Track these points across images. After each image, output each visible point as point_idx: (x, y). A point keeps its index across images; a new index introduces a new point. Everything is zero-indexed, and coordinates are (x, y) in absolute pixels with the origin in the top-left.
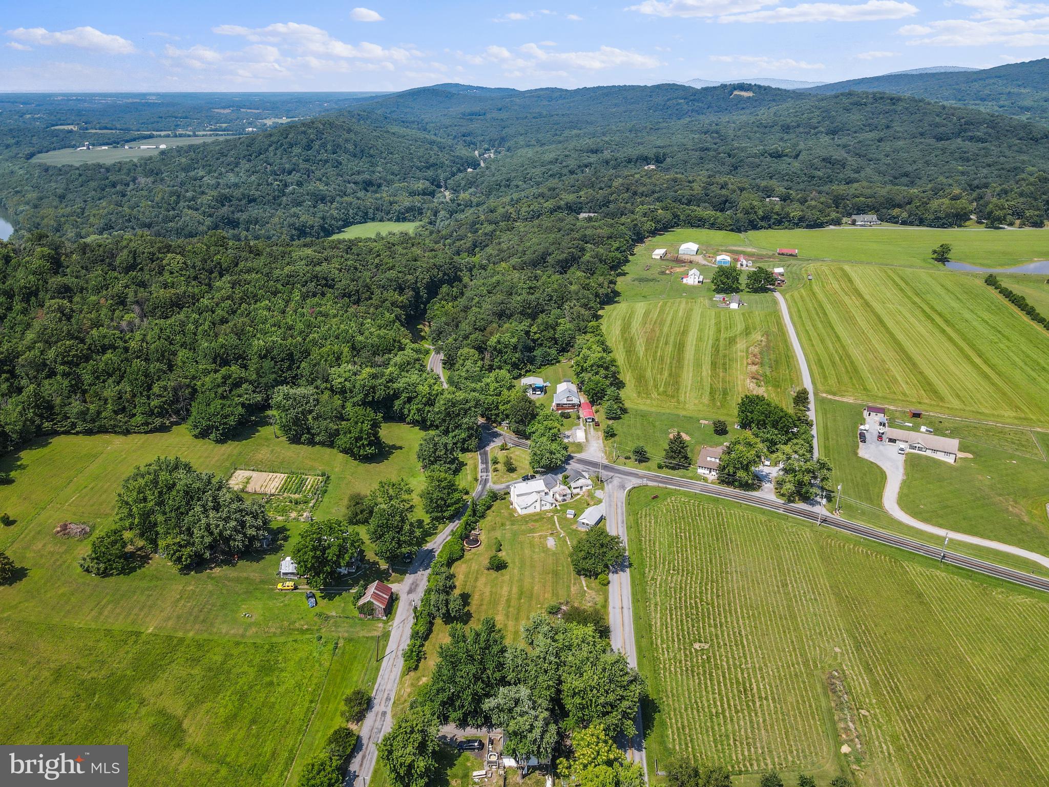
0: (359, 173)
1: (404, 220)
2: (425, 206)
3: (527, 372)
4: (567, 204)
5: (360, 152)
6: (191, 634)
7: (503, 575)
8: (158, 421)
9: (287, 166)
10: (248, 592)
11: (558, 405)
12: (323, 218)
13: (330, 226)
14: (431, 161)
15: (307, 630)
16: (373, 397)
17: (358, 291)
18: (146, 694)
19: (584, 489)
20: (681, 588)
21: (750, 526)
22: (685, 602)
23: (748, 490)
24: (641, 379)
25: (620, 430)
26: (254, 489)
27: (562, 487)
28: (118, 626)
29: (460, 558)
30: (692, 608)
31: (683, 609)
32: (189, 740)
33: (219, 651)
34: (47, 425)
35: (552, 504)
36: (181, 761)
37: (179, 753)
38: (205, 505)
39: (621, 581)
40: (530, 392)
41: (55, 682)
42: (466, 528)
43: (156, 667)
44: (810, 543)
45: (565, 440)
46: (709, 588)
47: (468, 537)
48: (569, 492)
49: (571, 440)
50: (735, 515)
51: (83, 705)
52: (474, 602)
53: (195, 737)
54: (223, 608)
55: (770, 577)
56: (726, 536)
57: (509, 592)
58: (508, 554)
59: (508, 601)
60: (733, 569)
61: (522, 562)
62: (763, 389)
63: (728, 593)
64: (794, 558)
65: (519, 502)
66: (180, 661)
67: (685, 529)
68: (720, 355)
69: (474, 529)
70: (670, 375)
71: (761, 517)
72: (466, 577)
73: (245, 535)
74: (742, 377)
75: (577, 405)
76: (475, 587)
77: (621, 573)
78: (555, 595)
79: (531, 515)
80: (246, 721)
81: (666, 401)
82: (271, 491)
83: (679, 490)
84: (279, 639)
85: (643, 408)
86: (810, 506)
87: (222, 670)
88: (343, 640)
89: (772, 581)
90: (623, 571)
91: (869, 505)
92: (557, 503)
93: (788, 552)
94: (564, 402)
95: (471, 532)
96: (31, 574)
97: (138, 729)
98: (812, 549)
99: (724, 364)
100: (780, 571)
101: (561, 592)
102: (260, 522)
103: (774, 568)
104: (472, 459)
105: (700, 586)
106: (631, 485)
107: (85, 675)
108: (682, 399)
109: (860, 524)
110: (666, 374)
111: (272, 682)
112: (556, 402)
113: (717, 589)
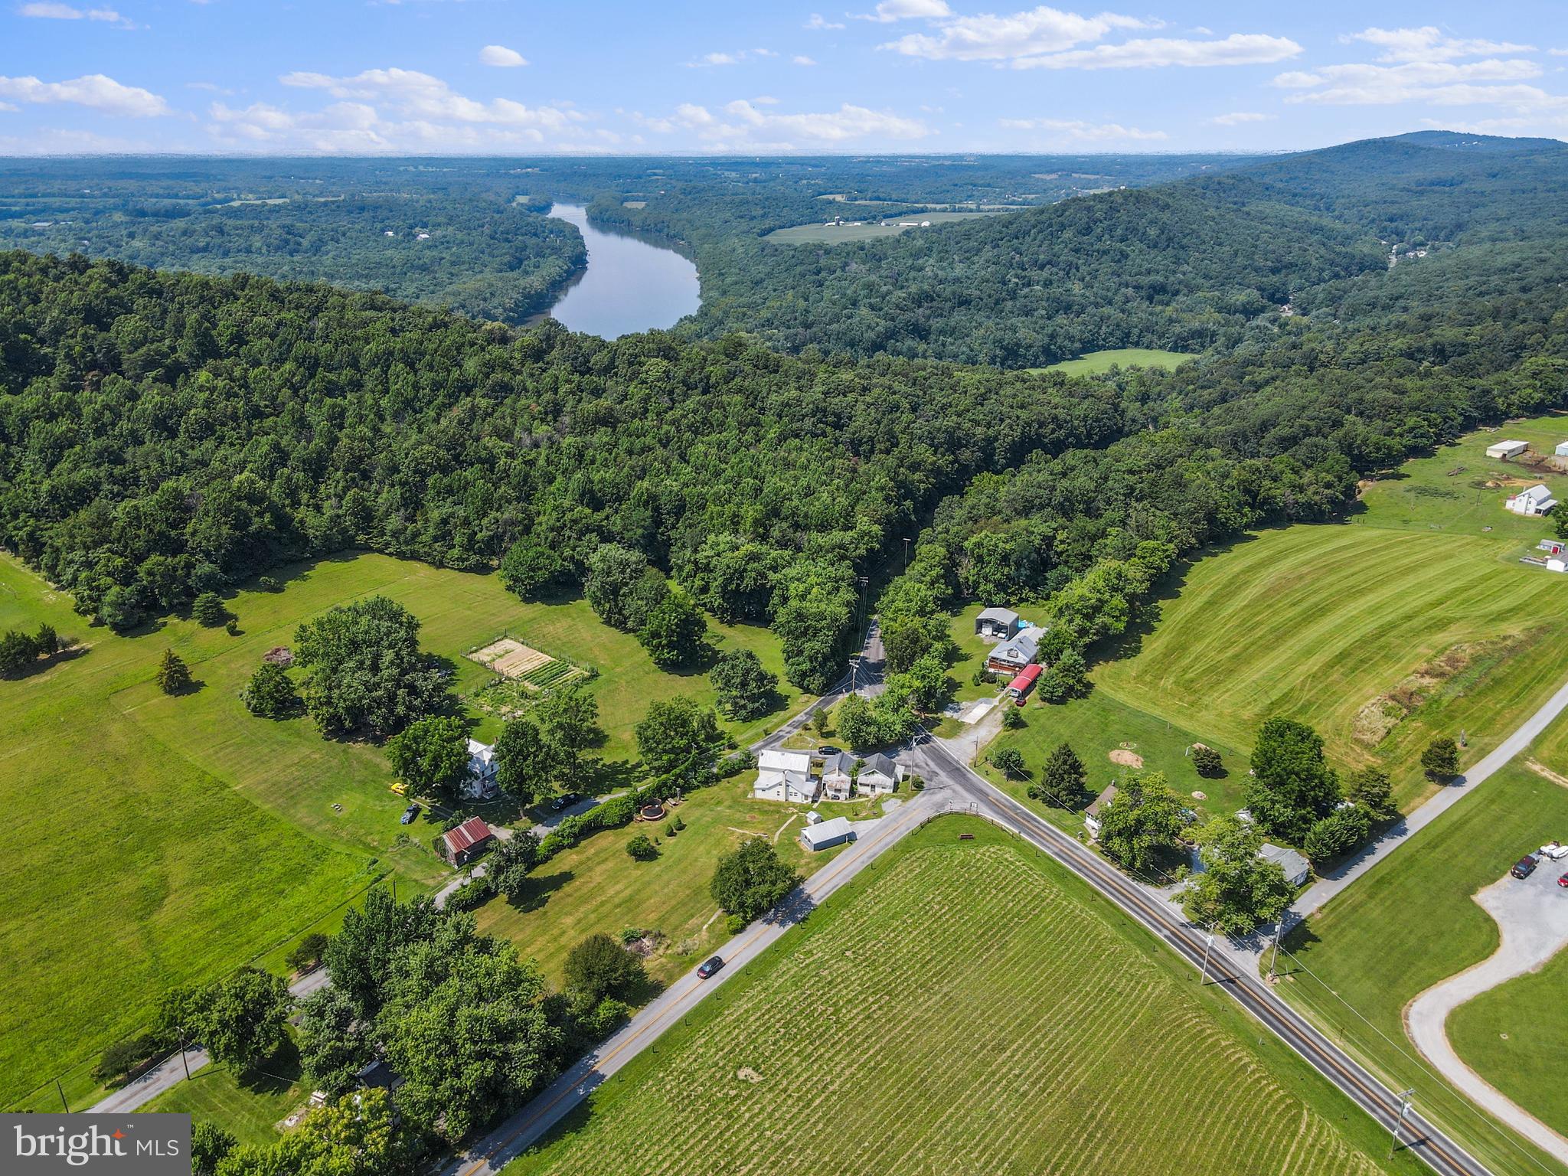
0: (1149, 272)
3: (1021, 600)
4: (1434, 345)
5: (1169, 241)
6: (267, 807)
7: (637, 868)
8: (474, 559)
10: (363, 783)
11: (993, 659)
12: (1053, 336)
14: (1288, 259)
15: (374, 848)
18: (171, 852)
19: (878, 790)
20: (830, 983)
21: (1068, 936)
22: (812, 1003)
23: (1141, 880)
24: (1175, 651)
25: (1042, 720)
26: (500, 665)
27: (844, 776)
28: (218, 771)
29: (615, 826)
30: (807, 1017)
31: (795, 1012)
32: (155, 917)
33: (273, 836)
34: (361, 538)
35: (806, 797)
36: (126, 936)
37: (134, 926)
38: (362, 663)
39: (763, 935)
40: (987, 631)
41: (115, 807)
42: (658, 789)
43: (205, 829)
44: (1142, 1005)
45: (948, 714)
46: (871, 999)
47: (653, 803)
48: (848, 786)
49: (955, 716)
50: (1064, 909)
51: (113, 840)
52: (567, 888)
53: (161, 918)
54: (324, 790)
55: (991, 1026)
56: (1003, 936)
57: (618, 893)
58: (676, 845)
59: (603, 904)
60: (945, 990)
61: (680, 861)
62: (1390, 721)
63: (889, 1021)
64: (1075, 1017)
65: (764, 779)
66: (229, 831)
67: (952, 901)
68: (1377, 644)
69: (673, 796)
70: (1236, 656)
71: (1107, 930)
72: (596, 854)
73: (391, 711)
74: (1372, 691)
75: (1022, 667)
76: (590, 870)
77: (776, 926)
78: (662, 920)
79: (769, 803)
80: (219, 922)
81: (1174, 696)
82: (514, 673)
83: (1020, 839)
84: (337, 847)
85: (1121, 697)
86: (1232, 947)
87: (254, 857)
88: (391, 875)
89: (983, 1035)
90: (782, 924)
91: (1376, 991)
92: (822, 798)
93: (1079, 1002)
94: (1004, 656)
95: (664, 800)
96: (203, 691)
97: (128, 884)
98: (1134, 1016)
99: (1363, 661)
100: (1020, 1025)
101: (674, 920)
102: (417, 702)
103: (1016, 1017)
104: (802, 705)
105: (861, 993)
106: (957, 807)
107: (144, 811)
108: (1206, 700)
109: (1302, 1014)
110: (1230, 653)
111: (283, 891)
112: (992, 654)
113: (880, 1008)
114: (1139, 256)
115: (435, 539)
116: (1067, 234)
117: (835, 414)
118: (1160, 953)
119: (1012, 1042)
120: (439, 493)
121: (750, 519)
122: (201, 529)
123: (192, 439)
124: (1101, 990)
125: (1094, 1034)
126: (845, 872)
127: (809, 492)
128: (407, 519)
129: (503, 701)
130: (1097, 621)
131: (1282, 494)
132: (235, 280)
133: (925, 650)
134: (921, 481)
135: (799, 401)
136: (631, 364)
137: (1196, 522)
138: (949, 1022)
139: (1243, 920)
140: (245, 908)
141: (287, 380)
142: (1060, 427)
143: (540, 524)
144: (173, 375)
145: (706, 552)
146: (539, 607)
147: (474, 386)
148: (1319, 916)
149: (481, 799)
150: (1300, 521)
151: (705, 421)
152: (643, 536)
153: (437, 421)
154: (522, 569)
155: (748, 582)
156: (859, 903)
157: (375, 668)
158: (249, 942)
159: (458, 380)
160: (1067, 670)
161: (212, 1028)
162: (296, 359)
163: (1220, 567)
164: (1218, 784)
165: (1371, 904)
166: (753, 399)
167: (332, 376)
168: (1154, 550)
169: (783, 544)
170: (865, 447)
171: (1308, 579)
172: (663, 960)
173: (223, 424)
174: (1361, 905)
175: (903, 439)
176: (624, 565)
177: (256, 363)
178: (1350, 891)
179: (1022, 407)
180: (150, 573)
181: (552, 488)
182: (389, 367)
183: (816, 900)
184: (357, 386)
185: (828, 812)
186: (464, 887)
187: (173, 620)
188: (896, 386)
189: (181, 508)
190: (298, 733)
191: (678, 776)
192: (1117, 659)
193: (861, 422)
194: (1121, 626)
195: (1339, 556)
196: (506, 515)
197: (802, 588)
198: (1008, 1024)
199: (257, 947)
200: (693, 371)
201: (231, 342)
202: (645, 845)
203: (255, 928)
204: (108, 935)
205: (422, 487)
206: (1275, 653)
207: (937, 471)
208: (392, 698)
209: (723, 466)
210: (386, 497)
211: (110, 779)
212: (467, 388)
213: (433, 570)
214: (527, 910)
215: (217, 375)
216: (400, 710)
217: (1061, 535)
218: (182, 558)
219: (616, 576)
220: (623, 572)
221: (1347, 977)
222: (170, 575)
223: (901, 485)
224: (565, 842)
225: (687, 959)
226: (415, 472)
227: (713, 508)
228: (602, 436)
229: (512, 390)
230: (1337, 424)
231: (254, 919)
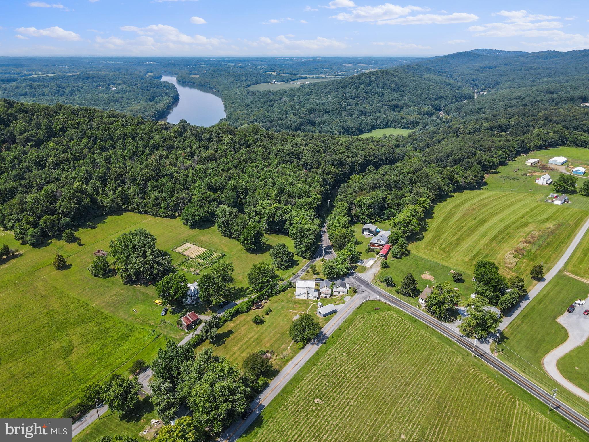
0: (392, 100)
1: (408, 128)
2: (421, 121)
3: (376, 221)
4: (499, 125)
5: (398, 89)
6: (106, 312)
7: (257, 327)
8: (170, 213)
9: (354, 95)
10: (143, 301)
11: (372, 243)
13: (363, 128)
14: (440, 95)
15: (152, 325)
16: (273, 219)
17: (311, 163)
18: (71, 332)
19: (341, 293)
20: (340, 365)
21: (422, 342)
22: (335, 374)
23: (443, 321)
24: (436, 238)
25: (395, 265)
26: (187, 253)
27: (328, 289)
28: (84, 299)
29: (245, 312)
30: (335, 379)
31: (330, 377)
32: (70, 357)
33: (111, 323)
34: (124, 206)
35: (315, 297)
36: (60, 366)
37: (62, 361)
38: (139, 254)
39: (311, 350)
40: (366, 233)
41: (45, 315)
42: (259, 297)
43: (83, 322)
44: (453, 366)
45: (359, 264)
46: (357, 370)
47: (258, 302)
48: (330, 293)
49: (362, 265)
50: (418, 333)
51: (47, 328)
52: (232, 336)
53: (73, 357)
54: (128, 304)
55: (403, 377)
56: (399, 344)
57: (252, 337)
58: (270, 318)
59: (247, 341)
60: (383, 365)
61: (273, 323)
62: (517, 260)
63: (365, 378)
64: (431, 371)
65: (298, 291)
66: (94, 322)
67: (377, 332)
68: (506, 232)
69: (265, 299)
70: (458, 239)
71: (435, 340)
72: (240, 323)
73: (152, 273)
74: (508, 249)
75: (383, 246)
76: (239, 329)
77: (315, 346)
78: (272, 346)
79: (301, 300)
80: (96, 358)
81: (440, 254)
82: (193, 256)
83: (397, 309)
84: (138, 326)
85: (421, 255)
86: (480, 343)
87: (105, 332)
88: (162, 335)
89: (400, 380)
90: (318, 344)
91: (531, 355)
92: (321, 298)
93: (432, 366)
94: (376, 242)
95: (262, 301)
96: (72, 268)
97: (57, 345)
98: (451, 370)
99: (503, 239)
100: (413, 376)
101: (276, 346)
102: (161, 269)
103: (411, 373)
104: (304, 263)
105: (353, 368)
106: (371, 298)
107: (57, 316)
108: (451, 255)
109: (508, 365)
110: (456, 238)
111: (119, 344)
112: (371, 241)
113: (361, 373)
114: (388, 94)
115: (154, 206)
116: (362, 86)
117: (296, 154)
118: (455, 347)
119: (411, 382)
120: (153, 188)
121: (274, 195)
122: (62, 205)
123: (51, 169)
124: (438, 361)
125: (439, 378)
126: (336, 324)
127: (293, 184)
128: (142, 198)
129: (191, 267)
130: (410, 228)
131: (461, 180)
132: (57, 106)
133: (349, 241)
134: (331, 179)
135: (283, 150)
136: (218, 137)
137: (435, 191)
138: (387, 377)
139: (484, 333)
140: (106, 351)
141: (86, 145)
142: (376, 157)
143: (194, 199)
144: (38, 144)
145: (259, 208)
147: (159, 146)
148: (507, 330)
149: (191, 304)
150: (466, 189)
151: (249, 158)
152: (233, 202)
153: (147, 160)
154: (190, 216)
155: (277, 218)
156: (344, 335)
157: (144, 256)
158: (110, 365)
159: (153, 144)
160: (401, 246)
162: (88, 137)
163: (444, 206)
164: (461, 285)
165: (523, 325)
166: (266, 149)
167: (103, 143)
168: (424, 201)
169: (287, 204)
170: (309, 166)
171: (477, 210)
172: (276, 361)
173: (63, 163)
174: (520, 325)
175: (323, 163)
176: (231, 213)
177: (72, 139)
178: (515, 320)
179: (362, 150)
180: (45, 223)
181: (196, 185)
182: (125, 140)
183: (328, 335)
184: (113, 147)
185: (325, 302)
186: (193, 338)
187: (54, 241)
188: (317, 143)
189: (53, 197)
190: (113, 283)
191: (266, 292)
192: (416, 241)
193: (307, 157)
194: (418, 229)
195: (486, 201)
196: (181, 196)
197: (298, 219)
198: (408, 376)
199: (114, 366)
200: (242, 139)
201: (60, 131)
202: (259, 318)
203: (112, 359)
204: (52, 366)
205: (145, 186)
206: (471, 237)
207: (336, 175)
208: (152, 267)
209: (259, 175)
210: (132, 190)
211: (41, 304)
212: (156, 147)
213: (153, 218)
214: (219, 345)
215: (57, 144)
216: (155, 272)
217: (389, 197)
218: (56, 216)
219: (228, 218)
220: (231, 216)
221: (520, 351)
222: (53, 223)
223: (324, 180)
224: (228, 319)
225: (285, 360)
226: (143, 180)
227: (259, 191)
228: (212, 165)
229: (174, 148)
230: (474, 154)
231: (110, 355)
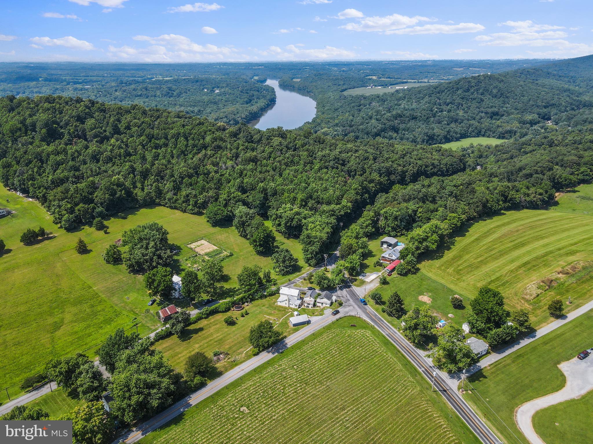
0: (492, 107)
3: (402, 235)
5: (501, 94)
6: (103, 296)
7: (227, 328)
8: (196, 210)
9: (448, 101)
10: (138, 290)
11: (383, 257)
14: (552, 102)
15: (137, 314)
17: (355, 170)
18: (67, 310)
19: (324, 305)
20: (285, 377)
21: (382, 367)
22: (276, 385)
23: (418, 348)
24: (458, 257)
25: (395, 282)
26: (197, 250)
27: (312, 299)
28: (89, 282)
29: (223, 312)
30: (272, 390)
31: (268, 387)
32: (57, 333)
33: (102, 307)
34: (157, 200)
35: (296, 306)
36: (45, 339)
37: (49, 335)
38: (143, 246)
39: (265, 357)
40: (385, 246)
41: (52, 293)
42: (242, 299)
43: (81, 303)
44: (405, 397)
45: (360, 277)
46: (298, 385)
47: (239, 304)
48: (312, 303)
49: (363, 278)
50: (384, 357)
51: (49, 304)
52: (200, 334)
53: (59, 333)
54: (125, 291)
55: (342, 400)
56: (356, 365)
57: (217, 337)
58: (243, 320)
59: (211, 340)
60: (328, 384)
61: (243, 326)
62: (539, 291)
63: (303, 394)
64: (377, 399)
65: (282, 298)
66: (88, 304)
67: (340, 350)
68: (542, 259)
69: (247, 302)
70: (481, 261)
71: (399, 366)
72: (214, 322)
73: (151, 264)
74: (535, 278)
75: (393, 260)
76: (210, 327)
77: (271, 354)
78: (230, 348)
79: (282, 307)
80: (77, 336)
81: (451, 275)
82: (202, 253)
83: (374, 328)
84: (124, 312)
85: (430, 275)
86: (449, 377)
87: (95, 314)
88: (140, 324)
89: (338, 403)
90: (273, 353)
91: (505, 400)
92: (303, 307)
93: (380, 394)
94: (387, 256)
95: (243, 303)
96: (91, 253)
97: (50, 320)
98: (400, 401)
99: (534, 266)
100: (354, 400)
101: (234, 349)
102: (161, 261)
103: (353, 397)
104: (307, 270)
105: (295, 382)
106: (353, 314)
107: (61, 295)
108: (464, 278)
109: (471, 407)
110: (479, 260)
111: (102, 327)
112: (383, 255)
113: (301, 389)
114: (488, 101)
115: (184, 202)
116: (459, 92)
117: (343, 161)
118: (418, 377)
119: (349, 407)
120: (187, 185)
121: (299, 199)
122: (99, 195)
123: (104, 163)
124: (390, 390)
125: (382, 407)
126: (303, 336)
127: (326, 189)
128: (174, 194)
129: (195, 263)
130: (424, 244)
131: (519, 197)
132: (131, 107)
133: (354, 252)
134: (373, 187)
135: (329, 155)
136: (268, 139)
137: (477, 207)
138: (326, 397)
139: (452, 367)
140: (87, 332)
141: (141, 143)
142: (435, 167)
143: (221, 198)
144: (103, 139)
145: (281, 210)
146: (218, 229)
147: (208, 146)
148: (489, 368)
149: (179, 298)
150: (527, 208)
151: (292, 161)
152: (259, 204)
153: (192, 159)
154: (212, 214)
155: (294, 223)
156: (305, 348)
157: (147, 248)
158: (85, 344)
159: (202, 144)
160: (408, 263)
161: (56, 374)
162: (146, 135)
163: (486, 225)
164: (460, 312)
165: (513, 365)
166: (311, 154)
167: (158, 142)
168: (454, 217)
169: (311, 209)
170: (353, 173)
171: (521, 232)
172: (225, 363)
173: (116, 158)
174: (508, 365)
175: (368, 171)
176: (247, 214)
177: (132, 136)
178: (505, 359)
179: (420, 159)
180: (79, 210)
181: (229, 185)
182: (178, 138)
183: (289, 346)
184: (166, 145)
185: (304, 312)
186: (162, 330)
187: (87, 227)
188: (369, 150)
189: (94, 187)
190: (120, 270)
191: (250, 294)
192: (432, 259)
193: (352, 163)
194: (434, 247)
195: (537, 223)
196: (209, 194)
197: (313, 225)
198: (349, 400)
199: (88, 346)
200: (291, 142)
201: (125, 129)
202: (230, 320)
203: (89, 339)
204: (39, 338)
205: (181, 183)
206: (498, 261)
207: (380, 183)
208: (151, 259)
209: (295, 179)
210: (169, 185)
211: (53, 282)
212: (205, 147)
213: (182, 213)
214: (183, 341)
215: (117, 141)
216: (154, 264)
217: (420, 210)
218: (92, 205)
219: (244, 218)
220: (246, 217)
221: (494, 394)
222: (86, 212)
223: (364, 188)
224: (203, 317)
225: (234, 364)
226: (180, 177)
227: (286, 194)
228: (250, 166)
229: (221, 148)
230: (551, 169)
231: (89, 336)
